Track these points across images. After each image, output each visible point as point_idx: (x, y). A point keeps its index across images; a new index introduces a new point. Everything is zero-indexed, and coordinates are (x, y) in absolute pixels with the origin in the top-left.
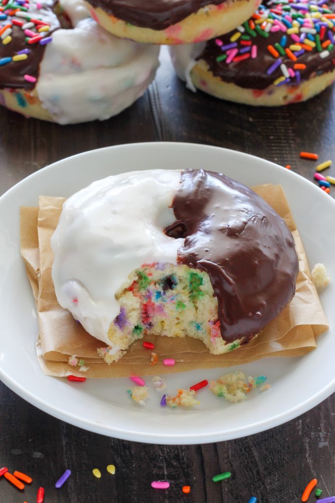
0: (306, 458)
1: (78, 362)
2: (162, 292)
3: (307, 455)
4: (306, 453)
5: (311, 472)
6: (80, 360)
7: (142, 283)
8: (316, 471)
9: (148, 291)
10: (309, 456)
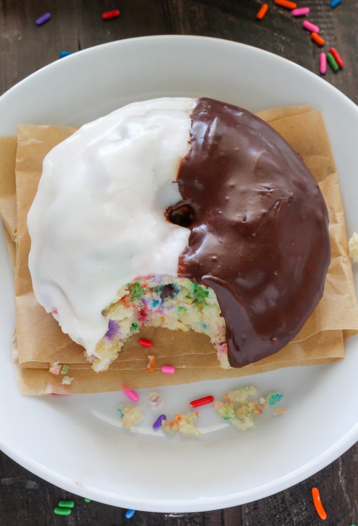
0: (339, 478)
1: (61, 369)
2: (160, 300)
3: (340, 473)
4: (339, 470)
5: (343, 496)
6: (63, 367)
7: (135, 292)
8: (349, 495)
9: (143, 301)
10: (342, 474)
